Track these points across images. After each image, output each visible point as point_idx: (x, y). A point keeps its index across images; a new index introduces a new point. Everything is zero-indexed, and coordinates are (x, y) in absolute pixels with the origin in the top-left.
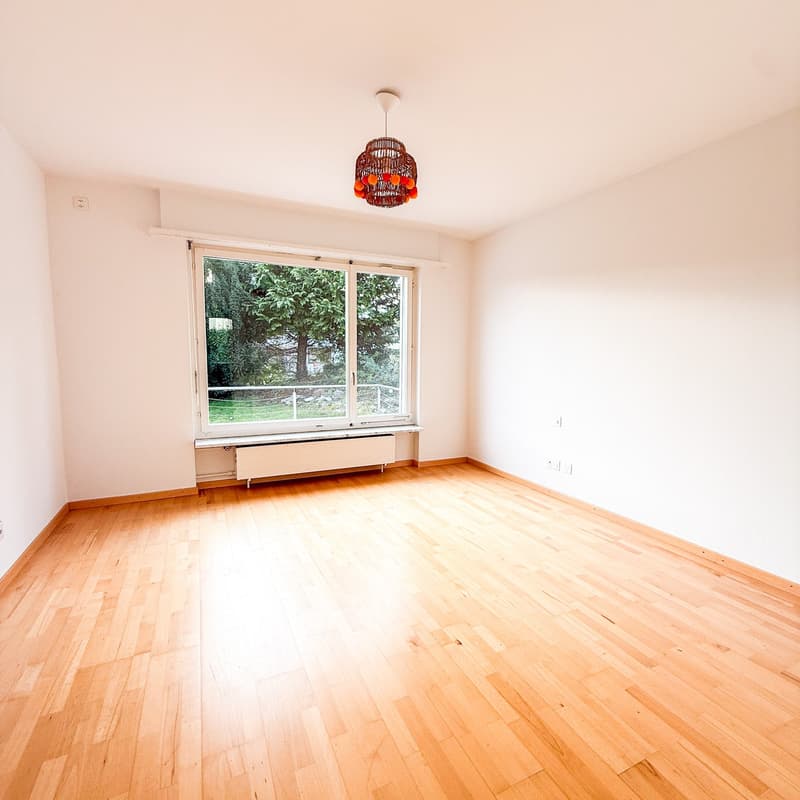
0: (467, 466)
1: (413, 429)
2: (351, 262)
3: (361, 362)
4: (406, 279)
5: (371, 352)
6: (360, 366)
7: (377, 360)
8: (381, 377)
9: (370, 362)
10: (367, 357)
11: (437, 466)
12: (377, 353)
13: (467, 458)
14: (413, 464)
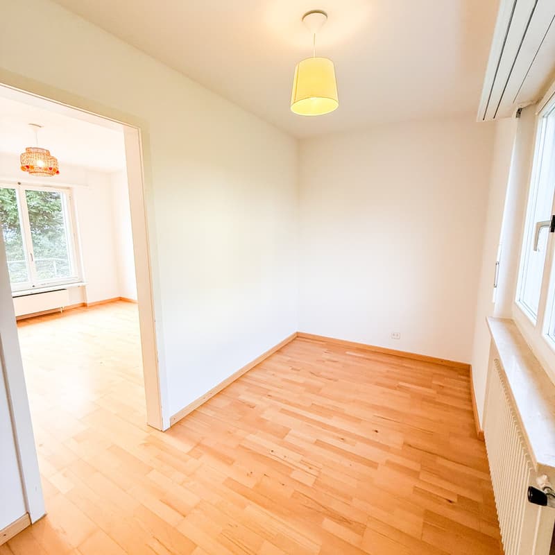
0: (121, 302)
1: (81, 284)
2: (19, 184)
3: (36, 241)
4: (64, 195)
5: (45, 232)
6: (35, 244)
7: (50, 238)
8: (56, 252)
9: (44, 240)
10: (41, 237)
11: (101, 304)
12: (50, 233)
13: (120, 298)
14: (84, 305)
